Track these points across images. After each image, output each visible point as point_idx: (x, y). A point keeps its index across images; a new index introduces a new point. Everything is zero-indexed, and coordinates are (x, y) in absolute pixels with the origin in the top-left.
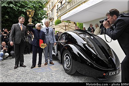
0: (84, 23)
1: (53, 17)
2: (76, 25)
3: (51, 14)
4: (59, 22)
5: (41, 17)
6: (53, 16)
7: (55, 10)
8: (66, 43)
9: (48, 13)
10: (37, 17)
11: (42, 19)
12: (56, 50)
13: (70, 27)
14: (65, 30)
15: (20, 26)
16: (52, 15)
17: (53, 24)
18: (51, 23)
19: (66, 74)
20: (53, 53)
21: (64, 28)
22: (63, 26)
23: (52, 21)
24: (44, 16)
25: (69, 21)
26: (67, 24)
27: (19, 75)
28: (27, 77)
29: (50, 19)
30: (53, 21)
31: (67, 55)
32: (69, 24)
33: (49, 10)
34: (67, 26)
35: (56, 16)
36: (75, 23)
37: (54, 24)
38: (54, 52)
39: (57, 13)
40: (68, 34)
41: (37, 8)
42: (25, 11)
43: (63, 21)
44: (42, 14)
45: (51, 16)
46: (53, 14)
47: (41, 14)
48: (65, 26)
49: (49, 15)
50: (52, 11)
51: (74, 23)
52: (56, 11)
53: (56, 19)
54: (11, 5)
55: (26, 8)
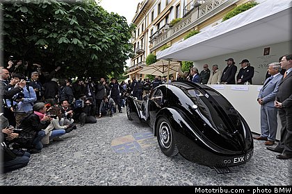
0: (195, 61)
1: (143, 49)
2: (181, 64)
3: (140, 44)
6: (143, 47)
7: (147, 38)
9: (135, 43)
11: (125, 59)
12: (147, 111)
13: (170, 67)
14: (163, 73)
17: (143, 61)
19: (163, 155)
20: (142, 116)
21: (161, 69)
22: (160, 66)
23: (141, 56)
26: (166, 63)
27: (90, 161)
28: (104, 165)
29: (139, 53)
30: (143, 56)
31: (164, 124)
32: (169, 62)
33: (136, 37)
34: (166, 66)
35: (149, 49)
37: (145, 61)
39: (151, 42)
42: (97, 48)
45: (140, 47)
46: (143, 45)
48: (163, 66)
49: (136, 47)
50: (142, 40)
52: (149, 40)
53: (148, 54)
54: (75, 41)
55: (100, 43)
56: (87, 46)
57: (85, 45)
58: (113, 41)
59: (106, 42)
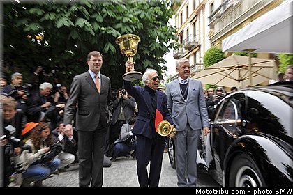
1: (197, 40)
3: (191, 32)
4: (216, 57)
5: (162, 45)
6: (197, 37)
7: (204, 19)
8: (243, 130)
9: (182, 31)
10: (148, 49)
11: (163, 53)
12: (208, 151)
13: (254, 69)
14: (239, 81)
15: (94, 80)
16: (195, 35)
17: (198, 62)
18: (192, 58)
20: (199, 160)
21: (235, 74)
22: (231, 68)
23: (195, 54)
24: (169, 43)
25: (250, 52)
29: (190, 49)
30: (197, 54)
31: (247, 172)
32: (250, 60)
33: (184, 21)
34: (245, 67)
35: (207, 39)
36: (272, 56)
37: (202, 62)
38: (203, 156)
39: (211, 26)
40: (249, 98)
41: (148, 21)
43: (230, 54)
44: (163, 36)
46: (197, 33)
47: (160, 39)
48: (239, 67)
49: (185, 37)
50: (194, 24)
51: (268, 56)
52: (208, 22)
54: (81, 22)
55: (119, 26)
56: (99, 31)
57: (96, 29)
58: (141, 20)
59: (128, 24)
